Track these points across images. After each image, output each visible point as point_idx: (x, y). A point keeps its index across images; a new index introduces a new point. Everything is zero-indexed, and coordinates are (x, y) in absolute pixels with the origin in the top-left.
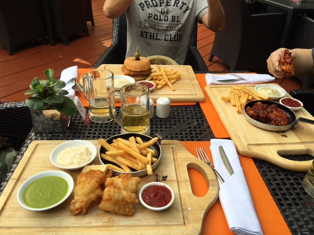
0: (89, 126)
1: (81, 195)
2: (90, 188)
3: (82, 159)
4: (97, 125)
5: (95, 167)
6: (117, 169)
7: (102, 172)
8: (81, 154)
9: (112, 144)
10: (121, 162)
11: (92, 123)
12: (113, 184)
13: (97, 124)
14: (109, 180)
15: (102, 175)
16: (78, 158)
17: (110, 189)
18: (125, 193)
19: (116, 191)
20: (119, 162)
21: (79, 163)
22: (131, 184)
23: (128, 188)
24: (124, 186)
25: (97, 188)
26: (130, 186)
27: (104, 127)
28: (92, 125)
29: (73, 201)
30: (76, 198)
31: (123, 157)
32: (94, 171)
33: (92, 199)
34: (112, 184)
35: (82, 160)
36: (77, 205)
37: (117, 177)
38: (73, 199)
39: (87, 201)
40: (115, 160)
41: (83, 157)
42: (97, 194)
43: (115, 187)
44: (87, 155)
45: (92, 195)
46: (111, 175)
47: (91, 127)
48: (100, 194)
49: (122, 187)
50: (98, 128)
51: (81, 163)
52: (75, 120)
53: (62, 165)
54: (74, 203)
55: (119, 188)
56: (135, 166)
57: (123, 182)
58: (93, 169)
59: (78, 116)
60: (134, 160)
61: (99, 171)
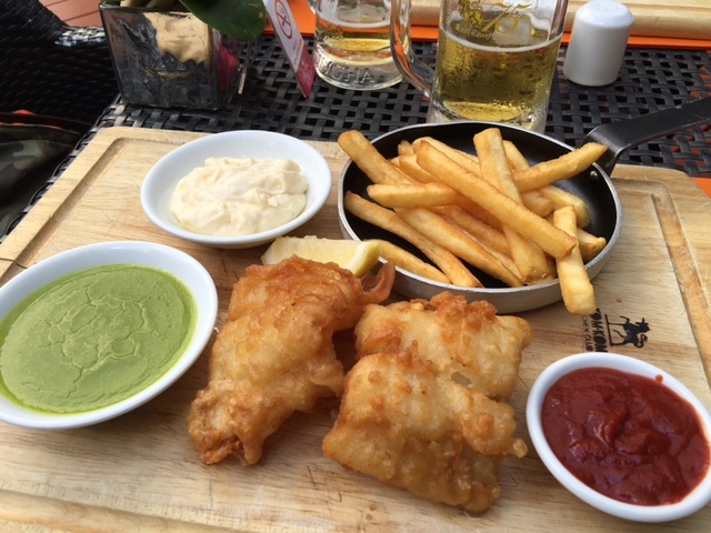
0: (312, 96)
1: (241, 377)
2: (280, 348)
3: (266, 205)
4: (339, 97)
5: (315, 250)
6: (413, 269)
7: (345, 274)
8: (266, 186)
9: (396, 160)
10: (429, 238)
11: (325, 88)
12: (398, 341)
13: (341, 91)
14: (377, 319)
15: (345, 289)
16: (252, 202)
17: (382, 370)
18: (457, 399)
19: (416, 384)
20: (423, 235)
21: (255, 223)
22: (491, 356)
23: (477, 371)
24: (457, 360)
25: (319, 354)
26: (486, 366)
27: (363, 105)
28: (321, 95)
29: (204, 397)
30: (219, 384)
31: (439, 214)
32: (309, 267)
33: (291, 404)
34: (392, 343)
35: (267, 212)
36: (221, 421)
37: (417, 306)
38: (205, 385)
39: (265, 411)
40: (407, 224)
41: (272, 201)
42: (317, 381)
43: (410, 362)
44: (289, 192)
45: (289, 383)
46: (387, 292)
47: (319, 100)
48: (332, 383)
49: (443, 362)
50: (344, 108)
51: (263, 223)
52: (266, 74)
53: (186, 225)
54: (205, 408)
55: (431, 371)
56: (496, 263)
57: (448, 339)
58: (306, 256)
59: (279, 64)
60: (489, 234)
61: (332, 266)
